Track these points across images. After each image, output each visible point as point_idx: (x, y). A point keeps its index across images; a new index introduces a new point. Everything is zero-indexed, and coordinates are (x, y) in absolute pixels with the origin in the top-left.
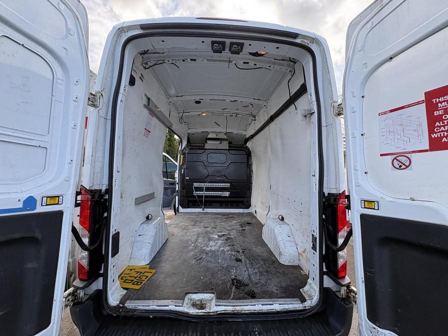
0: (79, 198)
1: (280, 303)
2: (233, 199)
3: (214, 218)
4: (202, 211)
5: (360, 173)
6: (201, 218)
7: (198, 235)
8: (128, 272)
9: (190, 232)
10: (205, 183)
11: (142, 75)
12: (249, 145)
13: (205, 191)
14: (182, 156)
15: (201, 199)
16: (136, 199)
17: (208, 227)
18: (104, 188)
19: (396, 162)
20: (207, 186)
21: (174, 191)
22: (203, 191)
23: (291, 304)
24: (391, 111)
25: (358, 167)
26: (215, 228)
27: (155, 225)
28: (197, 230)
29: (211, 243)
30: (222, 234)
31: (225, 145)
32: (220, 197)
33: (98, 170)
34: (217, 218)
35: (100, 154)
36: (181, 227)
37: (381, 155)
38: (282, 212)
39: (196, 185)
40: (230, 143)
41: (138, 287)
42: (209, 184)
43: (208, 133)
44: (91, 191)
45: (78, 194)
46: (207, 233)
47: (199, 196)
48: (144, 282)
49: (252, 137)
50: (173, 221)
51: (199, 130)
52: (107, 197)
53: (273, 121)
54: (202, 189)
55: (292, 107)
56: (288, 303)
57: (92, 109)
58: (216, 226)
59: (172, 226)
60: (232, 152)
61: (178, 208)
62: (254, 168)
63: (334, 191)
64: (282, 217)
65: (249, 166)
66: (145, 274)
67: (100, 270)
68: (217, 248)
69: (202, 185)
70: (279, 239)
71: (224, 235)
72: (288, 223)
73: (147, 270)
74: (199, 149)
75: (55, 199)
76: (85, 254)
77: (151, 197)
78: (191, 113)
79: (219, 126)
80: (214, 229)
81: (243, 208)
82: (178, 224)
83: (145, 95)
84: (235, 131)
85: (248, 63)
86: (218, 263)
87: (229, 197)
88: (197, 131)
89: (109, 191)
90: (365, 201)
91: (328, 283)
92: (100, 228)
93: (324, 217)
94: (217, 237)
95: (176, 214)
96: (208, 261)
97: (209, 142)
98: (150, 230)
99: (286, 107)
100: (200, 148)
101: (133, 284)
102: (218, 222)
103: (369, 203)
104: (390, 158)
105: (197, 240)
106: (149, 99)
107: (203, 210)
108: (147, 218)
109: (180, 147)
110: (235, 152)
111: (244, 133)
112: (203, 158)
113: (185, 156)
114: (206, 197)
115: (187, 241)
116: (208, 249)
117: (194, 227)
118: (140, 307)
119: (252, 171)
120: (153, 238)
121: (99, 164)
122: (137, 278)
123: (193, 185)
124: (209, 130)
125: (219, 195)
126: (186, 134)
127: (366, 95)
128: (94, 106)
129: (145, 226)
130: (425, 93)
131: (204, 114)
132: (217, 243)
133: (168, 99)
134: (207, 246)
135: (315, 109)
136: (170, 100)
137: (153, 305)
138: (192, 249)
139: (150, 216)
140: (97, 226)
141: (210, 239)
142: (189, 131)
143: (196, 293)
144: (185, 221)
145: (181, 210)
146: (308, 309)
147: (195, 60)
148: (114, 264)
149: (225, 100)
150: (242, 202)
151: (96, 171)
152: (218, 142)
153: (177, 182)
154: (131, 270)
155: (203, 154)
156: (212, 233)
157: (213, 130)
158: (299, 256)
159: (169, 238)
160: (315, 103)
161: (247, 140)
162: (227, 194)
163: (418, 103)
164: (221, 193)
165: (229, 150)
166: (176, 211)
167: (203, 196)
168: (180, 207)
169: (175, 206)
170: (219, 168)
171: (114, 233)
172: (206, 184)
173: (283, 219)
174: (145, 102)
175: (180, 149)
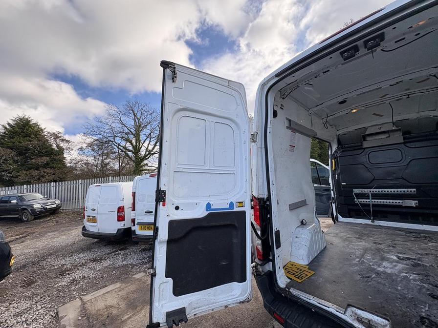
0: (252, 203)
2: (427, 212)
3: (392, 234)
4: (371, 223)
6: (371, 231)
7: (366, 250)
8: (290, 266)
9: (353, 245)
11: (282, 105)
13: (372, 199)
14: (333, 160)
15: (368, 208)
16: (289, 205)
17: (380, 244)
18: (266, 197)
20: (375, 192)
21: (329, 197)
22: (369, 199)
26: (393, 247)
27: (309, 230)
28: (363, 244)
29: (385, 264)
30: (405, 256)
31: (398, 138)
32: (400, 207)
33: (260, 184)
34: (397, 235)
35: (261, 173)
36: (341, 237)
39: (356, 191)
41: (300, 281)
42: (377, 190)
43: (365, 129)
44: (258, 199)
45: (252, 200)
46: (379, 250)
47: (363, 205)
48: (304, 279)
50: (331, 230)
51: (352, 128)
52: (268, 203)
54: (367, 196)
57: (253, 144)
58: (395, 244)
59: (330, 235)
60: (411, 145)
61: (337, 216)
66: (305, 272)
67: (270, 256)
68: (395, 271)
69: (366, 191)
71: (408, 259)
73: (306, 269)
74: (355, 150)
75: (241, 204)
76: (260, 242)
77: (303, 204)
78: (336, 115)
79: (382, 116)
80: (391, 248)
82: (337, 234)
83: (287, 118)
84: (412, 116)
85: (404, 38)
86: (397, 290)
87: (416, 207)
88: (349, 130)
89: (269, 199)
92: (266, 225)
94: (395, 258)
95: (335, 223)
96: (379, 283)
97: (368, 139)
98: (306, 234)
100: (356, 148)
101: (295, 276)
102: (399, 240)
105: (363, 256)
106: (290, 121)
107: (373, 222)
108: (302, 222)
109: (330, 151)
110: (418, 144)
111: (432, 114)
112: (363, 158)
113: (337, 160)
114: (374, 205)
115: (350, 254)
116: (381, 269)
117: (359, 240)
118: (302, 298)
120: (309, 241)
121: (261, 180)
122: (298, 273)
123: (352, 191)
124: (366, 125)
125: (397, 204)
126: (335, 137)
128: (254, 141)
129: (300, 229)
131: (354, 111)
132: (395, 266)
133: (308, 111)
134: (379, 266)
136: (310, 111)
137: (314, 301)
138: (355, 264)
139: (304, 221)
140: (264, 224)
141: (383, 259)
142: (338, 133)
143: (363, 310)
144: (348, 233)
145: (341, 218)
147: (328, 71)
148: (278, 255)
149: (381, 88)
151: (260, 185)
152: (383, 136)
153: (332, 188)
154: (293, 265)
155: (362, 154)
156: (388, 253)
157: (370, 123)
159: (328, 247)
162: (413, 203)
164: (401, 201)
165: (404, 143)
166: (335, 220)
167: (369, 204)
168: (339, 216)
169: (332, 214)
170: (390, 169)
171: (276, 230)
172: (372, 190)
174: (287, 124)
175: (330, 153)
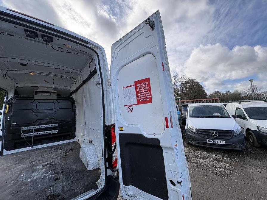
1: (81, 197)
2: (61, 134)
3: (42, 152)
4: (31, 149)
5: (118, 114)
6: (29, 155)
7: (21, 171)
9: (11, 171)
10: (35, 126)
12: (73, 96)
13: (34, 132)
14: (8, 106)
15: (30, 139)
17: (34, 161)
19: (129, 109)
20: (37, 128)
22: (32, 133)
23: (89, 194)
24: (127, 87)
25: (117, 112)
26: (42, 160)
31: (54, 97)
32: (50, 134)
34: (45, 152)
37: (125, 106)
38: (91, 138)
39: (24, 128)
40: (58, 95)
42: (39, 126)
43: (38, 87)
46: (32, 166)
47: (27, 137)
49: (75, 92)
51: (29, 85)
53: (85, 84)
54: (32, 131)
55: (92, 79)
56: (87, 194)
58: (43, 158)
60: (60, 101)
61: (2, 151)
62: (77, 111)
63: (110, 124)
64: (91, 141)
65: (73, 110)
68: (39, 176)
69: (31, 128)
70: (87, 155)
71: (48, 164)
72: (94, 144)
74: (28, 99)
78: (17, 72)
79: (48, 83)
80: (40, 161)
81: (69, 139)
84: (62, 87)
85: (62, 48)
86: (37, 188)
87: (57, 133)
88: (25, 85)
90: (120, 127)
91: (109, 172)
93: (106, 137)
94: (41, 167)
97: (39, 94)
99: (90, 78)
102: (45, 155)
103: (121, 128)
104: (127, 107)
105: (18, 176)
107: (32, 147)
109: (6, 98)
110: (62, 101)
111: (69, 89)
112: (33, 106)
113: (12, 106)
114: (35, 136)
115: (7, 180)
117: (18, 165)
119: (76, 113)
123: (21, 129)
124: (38, 85)
125: (49, 133)
126: (13, 88)
127: (118, 78)
130: (135, 82)
131: (32, 74)
132: (40, 172)
134: (29, 178)
135: (101, 82)
141: (34, 171)
142: (17, 85)
144: (9, 163)
146: (99, 192)
147: (13, 36)
149: (49, 67)
150: (69, 135)
152: (47, 94)
155: (33, 103)
156: (38, 165)
157: (41, 85)
158: (99, 162)
160: (100, 78)
161: (71, 94)
162: (56, 131)
163: (133, 85)
164: (50, 131)
165: (57, 100)
167: (32, 136)
168: (4, 151)
170: (48, 113)
173: (91, 142)
